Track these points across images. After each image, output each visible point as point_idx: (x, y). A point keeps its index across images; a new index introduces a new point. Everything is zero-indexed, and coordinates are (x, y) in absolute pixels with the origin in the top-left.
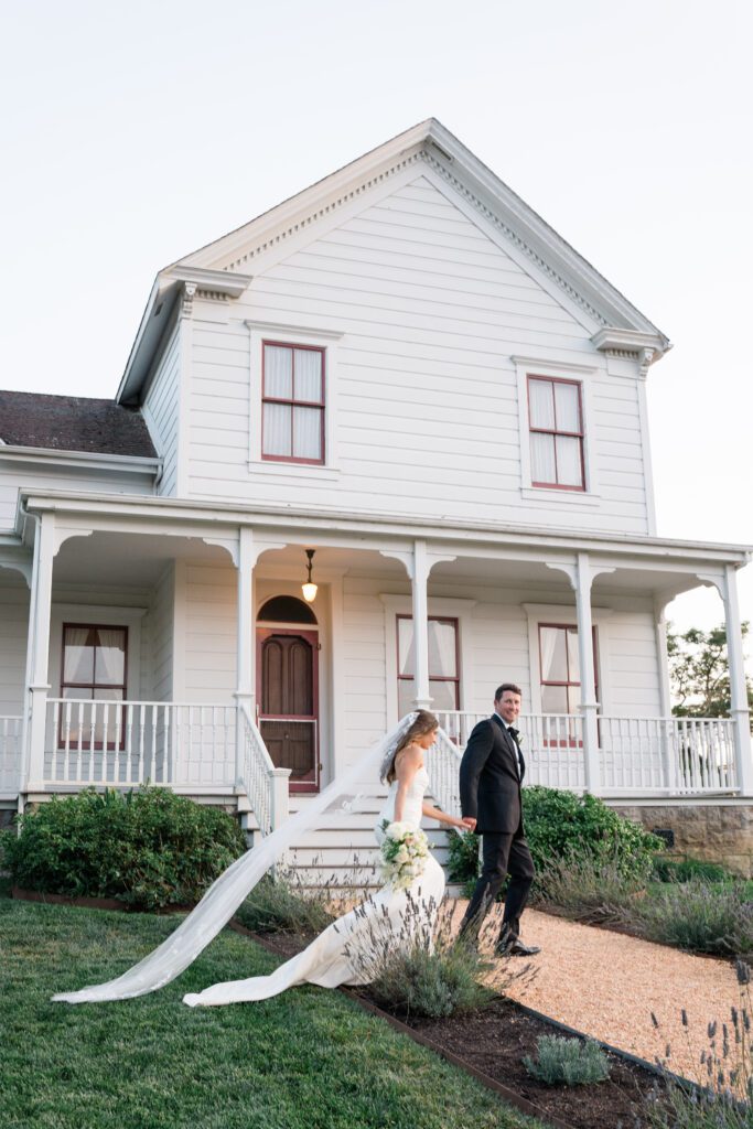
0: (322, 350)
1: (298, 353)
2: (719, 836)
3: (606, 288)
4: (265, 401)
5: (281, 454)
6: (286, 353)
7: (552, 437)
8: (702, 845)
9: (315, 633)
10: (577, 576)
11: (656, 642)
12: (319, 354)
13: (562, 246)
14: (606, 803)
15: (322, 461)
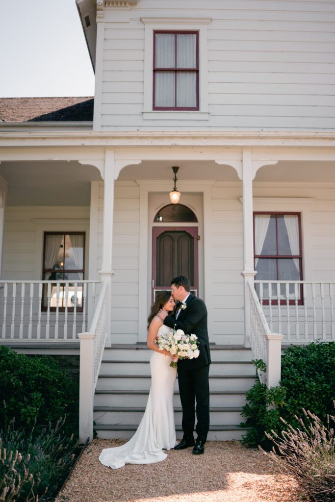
0: (196, 33)
1: (179, 36)
4: (156, 70)
5: (169, 106)
6: (171, 38)
9: (197, 228)
12: (195, 36)
15: (197, 108)
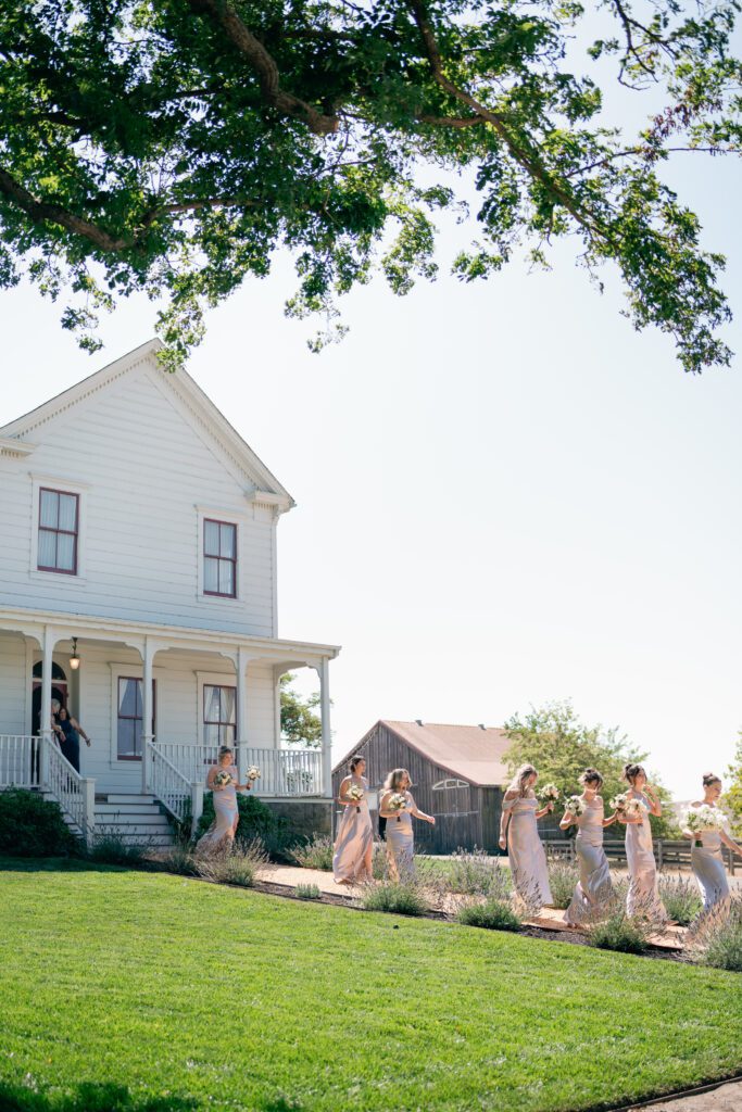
1: (61, 497)
2: (311, 821)
3: (258, 463)
4: (41, 528)
5: (49, 566)
6: (54, 496)
7: (216, 560)
8: (301, 826)
9: (65, 686)
10: (238, 661)
11: (274, 699)
12: (75, 498)
13: (233, 434)
14: (261, 800)
15: (75, 572)
